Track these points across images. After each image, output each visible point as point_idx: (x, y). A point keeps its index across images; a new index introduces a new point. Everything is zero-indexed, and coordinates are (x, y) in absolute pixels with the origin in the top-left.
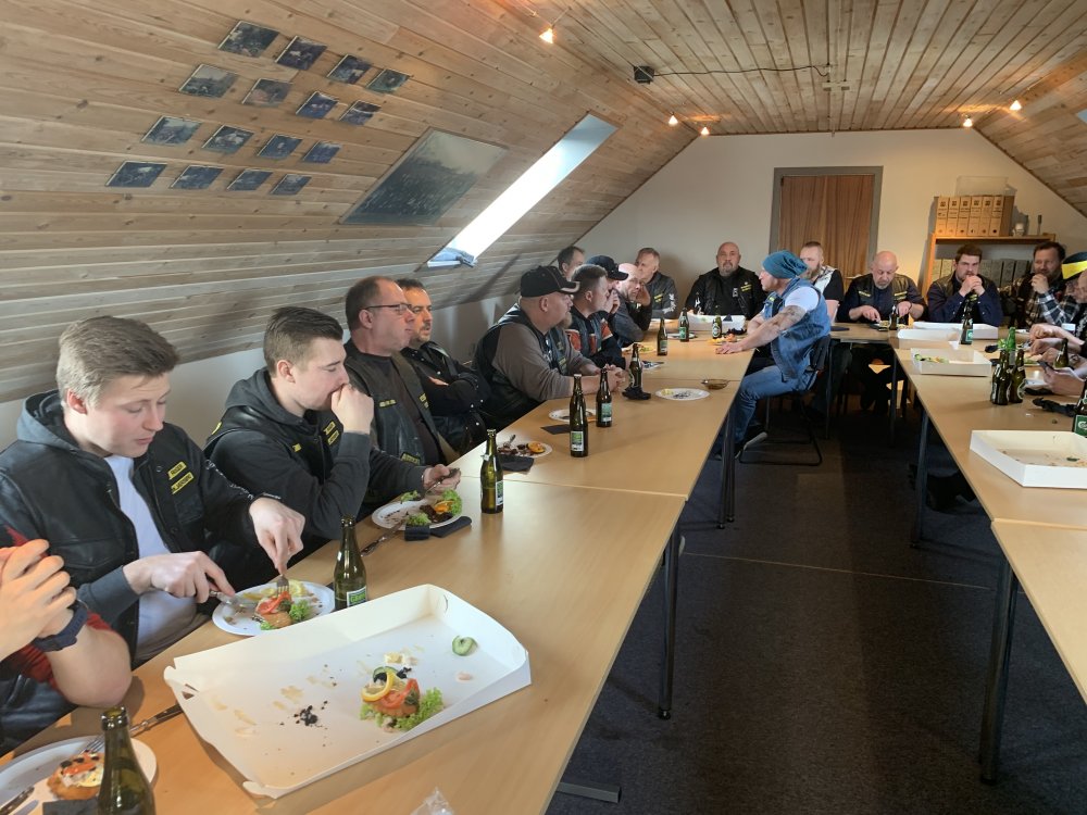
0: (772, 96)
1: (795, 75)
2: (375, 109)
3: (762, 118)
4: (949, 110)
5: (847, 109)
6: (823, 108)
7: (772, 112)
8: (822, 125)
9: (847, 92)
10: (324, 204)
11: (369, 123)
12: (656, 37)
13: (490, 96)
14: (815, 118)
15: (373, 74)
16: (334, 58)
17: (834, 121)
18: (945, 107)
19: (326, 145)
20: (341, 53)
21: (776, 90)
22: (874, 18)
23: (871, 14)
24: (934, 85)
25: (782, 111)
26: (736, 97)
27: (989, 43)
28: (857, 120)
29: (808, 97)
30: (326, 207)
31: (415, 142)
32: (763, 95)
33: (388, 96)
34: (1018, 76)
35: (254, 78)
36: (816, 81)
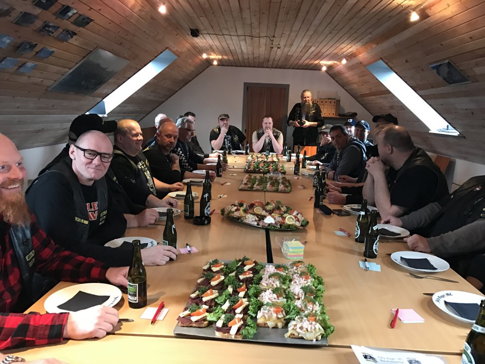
0: (247, 48)
1: (259, 39)
2: (75, 34)
3: (240, 59)
4: (317, 62)
5: (277, 58)
6: (267, 56)
7: (246, 57)
8: (265, 65)
9: (279, 49)
10: (41, 80)
11: (71, 41)
12: (204, 15)
13: (127, 35)
14: (262, 60)
15: (76, 17)
16: (60, 6)
17: (270, 63)
18: (315, 60)
19: (48, 49)
20: (64, 4)
21: (250, 46)
22: (296, 17)
23: (296, 16)
24: (313, 50)
25: (250, 57)
26: (232, 48)
27: (337, 34)
28: (280, 64)
29: (262, 51)
30: (42, 81)
31: (89, 53)
32: (244, 48)
33: (81, 29)
34: (345, 49)
35: (21, 11)
36: (268, 43)
